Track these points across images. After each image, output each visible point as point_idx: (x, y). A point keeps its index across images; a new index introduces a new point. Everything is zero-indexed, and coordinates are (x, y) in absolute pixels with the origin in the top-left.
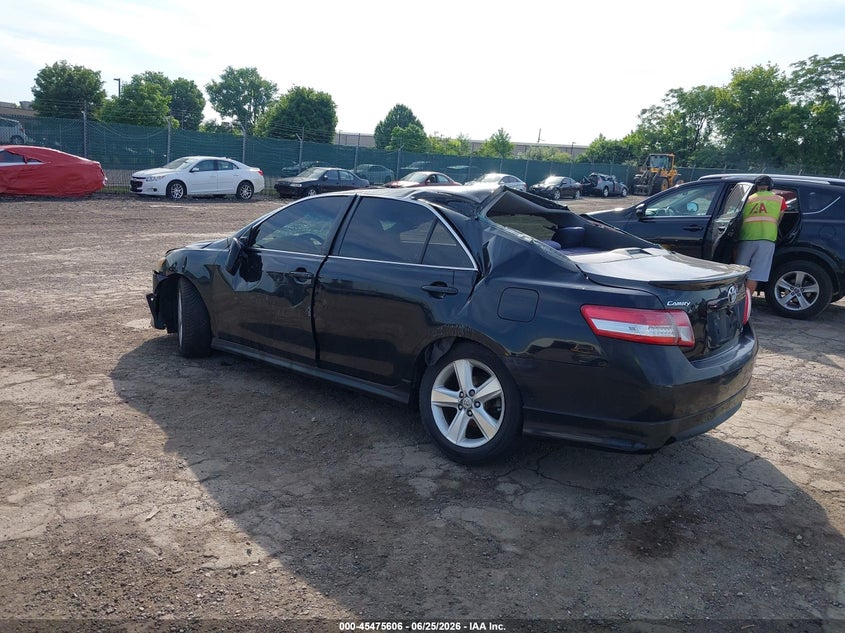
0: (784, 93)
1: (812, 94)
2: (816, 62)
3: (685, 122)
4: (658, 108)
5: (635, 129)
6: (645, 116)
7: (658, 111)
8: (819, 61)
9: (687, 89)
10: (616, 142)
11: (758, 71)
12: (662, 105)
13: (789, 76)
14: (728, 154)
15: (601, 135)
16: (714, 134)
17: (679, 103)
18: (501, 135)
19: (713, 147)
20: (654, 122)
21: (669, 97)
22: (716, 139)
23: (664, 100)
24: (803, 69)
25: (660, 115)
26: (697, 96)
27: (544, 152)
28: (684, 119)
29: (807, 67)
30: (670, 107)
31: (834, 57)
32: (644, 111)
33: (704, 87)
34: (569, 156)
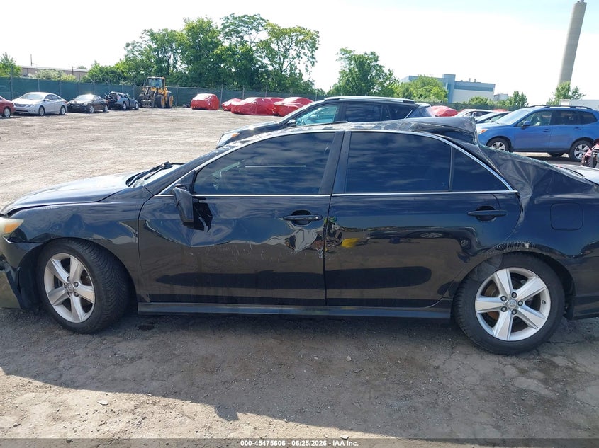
0: (218, 37)
1: (234, 39)
2: (235, 19)
3: (158, 54)
4: (138, 43)
5: (123, 58)
6: (129, 48)
7: (138, 45)
8: (236, 18)
9: (155, 31)
10: (111, 68)
11: (201, 22)
12: (141, 41)
13: (220, 27)
14: (192, 78)
15: (96, 62)
16: (179, 63)
17: (152, 40)
18: (6, 59)
19: (181, 72)
20: (136, 53)
21: (144, 35)
22: (181, 67)
23: (141, 37)
24: (227, 22)
25: (140, 48)
26: (164, 35)
27: (53, 74)
28: (158, 52)
29: (229, 21)
30: (146, 43)
31: (244, 16)
32: (128, 45)
33: (167, 30)
34: (74, 77)
